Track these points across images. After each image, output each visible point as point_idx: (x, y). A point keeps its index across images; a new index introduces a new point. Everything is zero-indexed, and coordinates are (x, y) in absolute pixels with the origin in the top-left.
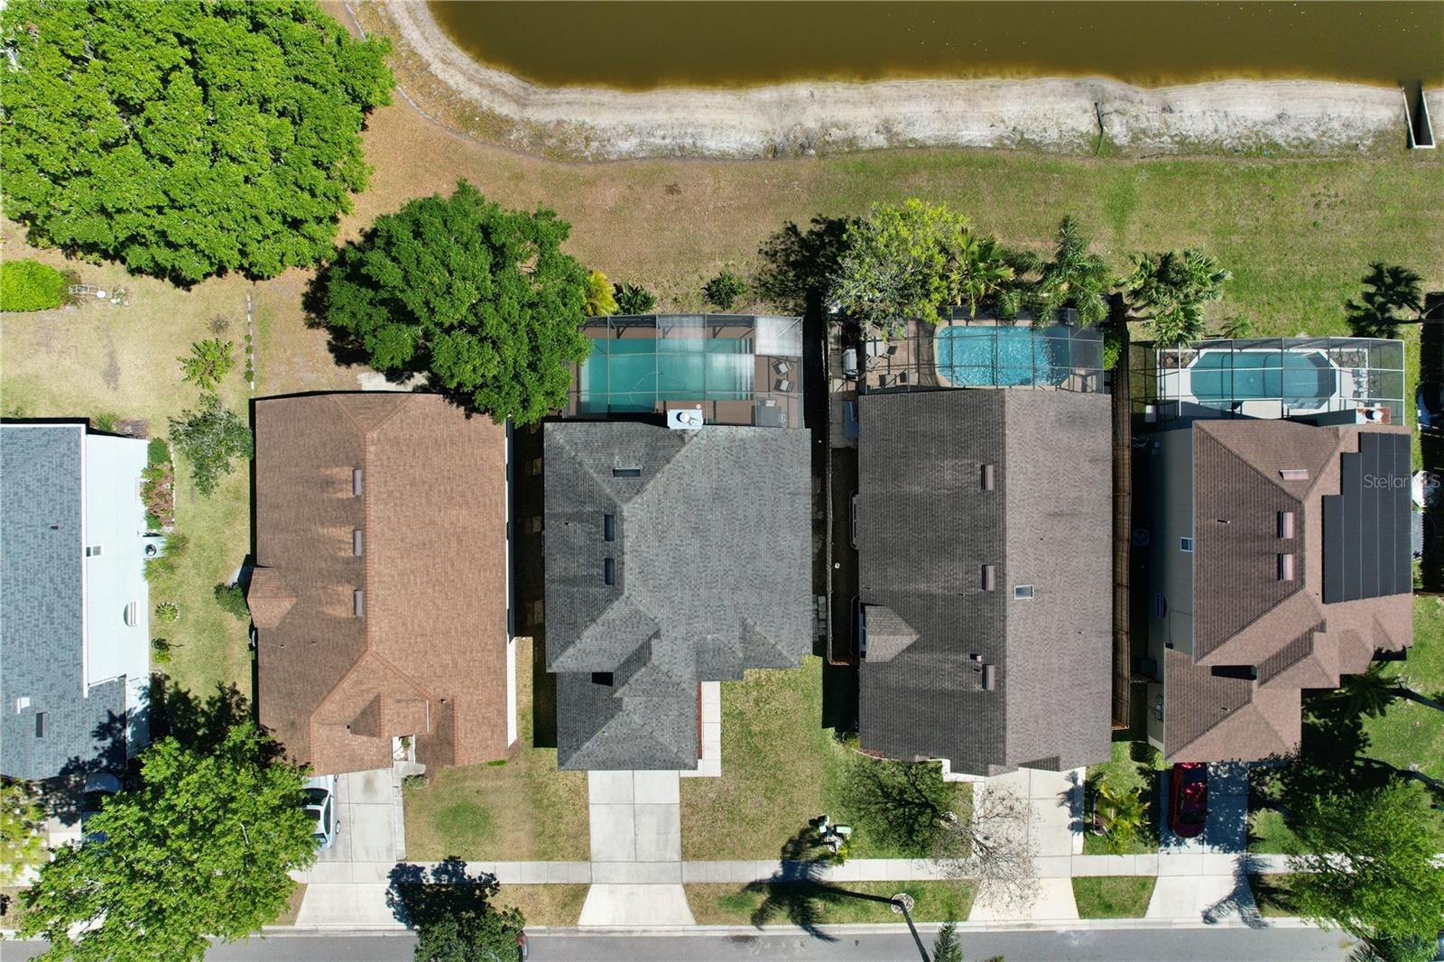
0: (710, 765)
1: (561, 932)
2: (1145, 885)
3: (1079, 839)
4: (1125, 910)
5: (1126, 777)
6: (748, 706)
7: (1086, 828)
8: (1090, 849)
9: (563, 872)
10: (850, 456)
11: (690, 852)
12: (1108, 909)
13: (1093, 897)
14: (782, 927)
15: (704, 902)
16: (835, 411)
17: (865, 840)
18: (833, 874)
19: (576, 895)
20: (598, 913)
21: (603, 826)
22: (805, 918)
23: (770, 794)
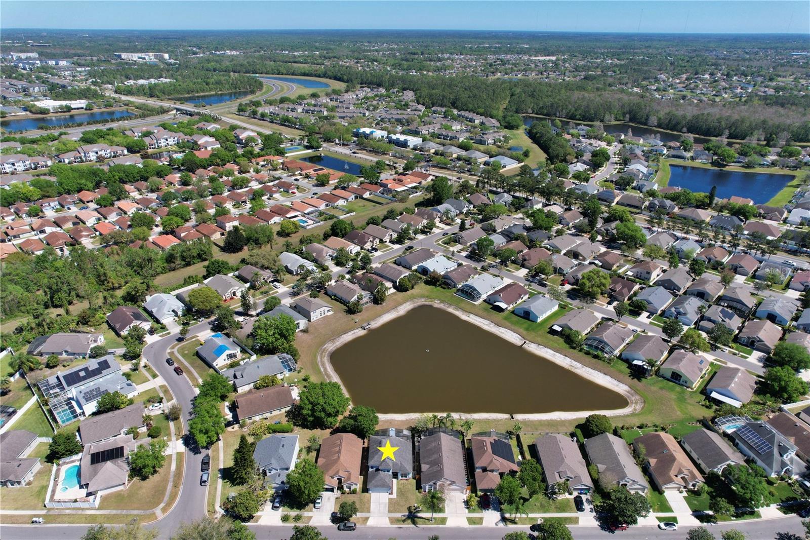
0: (394, 496)
1: (363, 526)
2: (481, 519)
3: (467, 510)
4: (478, 524)
5: (475, 500)
6: (402, 487)
7: (468, 508)
8: (469, 512)
9: (365, 515)
10: (418, 453)
11: (390, 511)
12: (474, 523)
13: (471, 521)
14: (409, 525)
15: (393, 521)
16: (417, 448)
17: (424, 509)
18: (419, 515)
19: (367, 519)
20: (370, 523)
21: (373, 506)
22: (414, 523)
23: (406, 501)
